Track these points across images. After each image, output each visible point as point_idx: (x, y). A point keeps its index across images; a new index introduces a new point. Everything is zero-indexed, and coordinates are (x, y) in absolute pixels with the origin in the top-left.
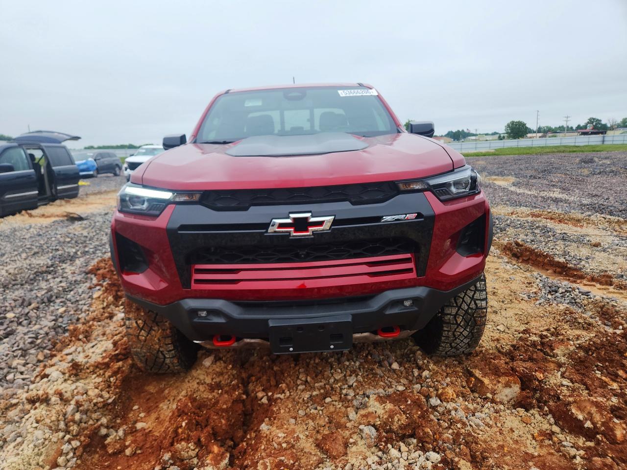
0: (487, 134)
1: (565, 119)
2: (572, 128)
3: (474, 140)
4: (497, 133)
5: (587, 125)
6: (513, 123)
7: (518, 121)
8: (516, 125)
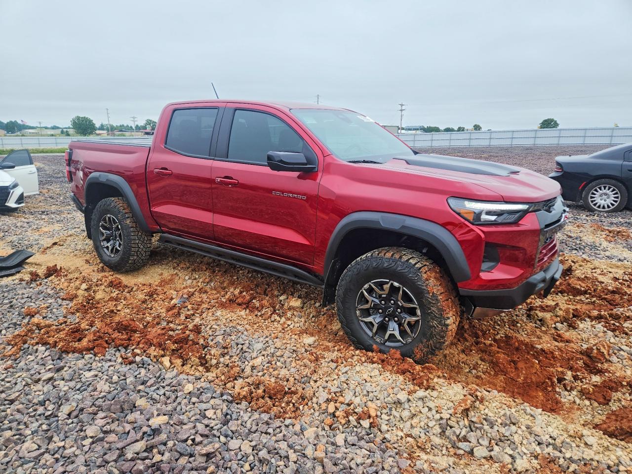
0: (46, 128)
1: (133, 119)
2: (131, 127)
3: (33, 133)
4: (58, 128)
5: (146, 126)
6: (78, 118)
7: (83, 116)
8: (83, 121)
